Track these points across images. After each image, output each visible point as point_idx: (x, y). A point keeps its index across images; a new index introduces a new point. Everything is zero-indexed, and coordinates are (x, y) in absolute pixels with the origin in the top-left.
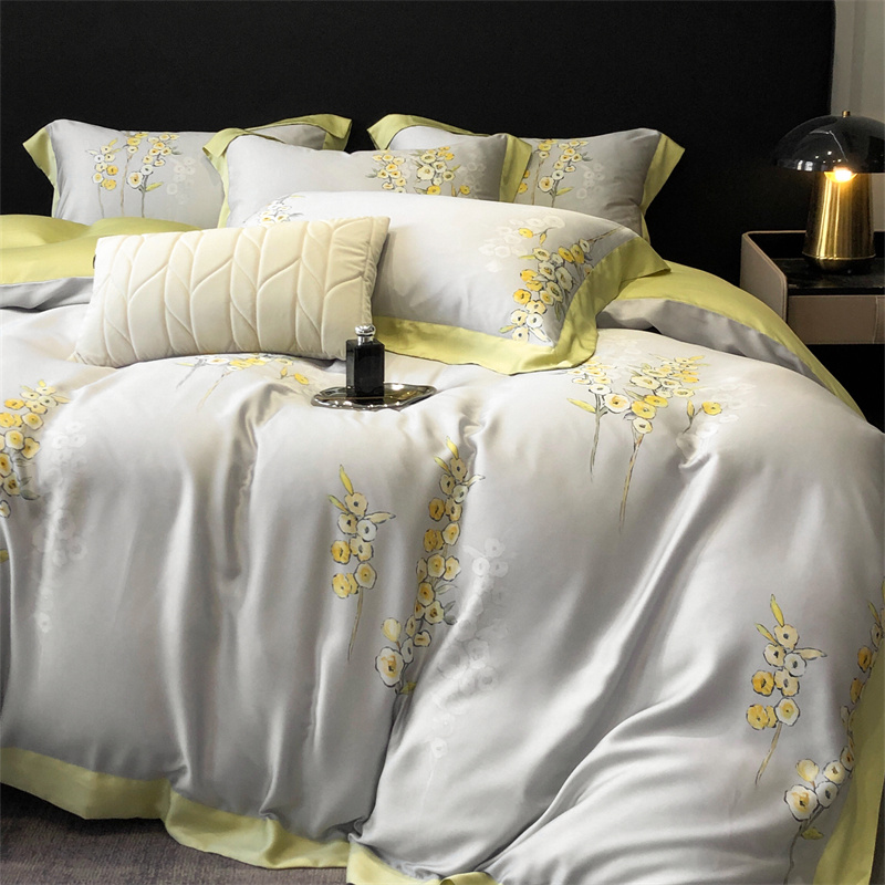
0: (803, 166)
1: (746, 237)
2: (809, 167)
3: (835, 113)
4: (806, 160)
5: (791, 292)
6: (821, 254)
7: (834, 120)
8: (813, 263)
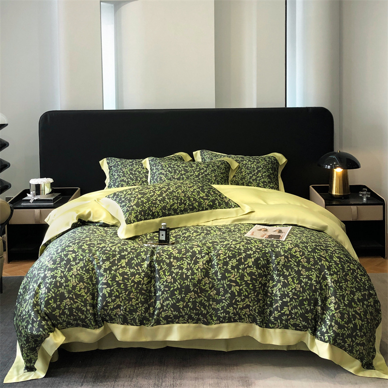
0: (327, 167)
1: (311, 186)
2: (329, 167)
3: (336, 150)
4: (328, 165)
5: (326, 205)
6: (334, 193)
7: (335, 153)
8: (332, 195)
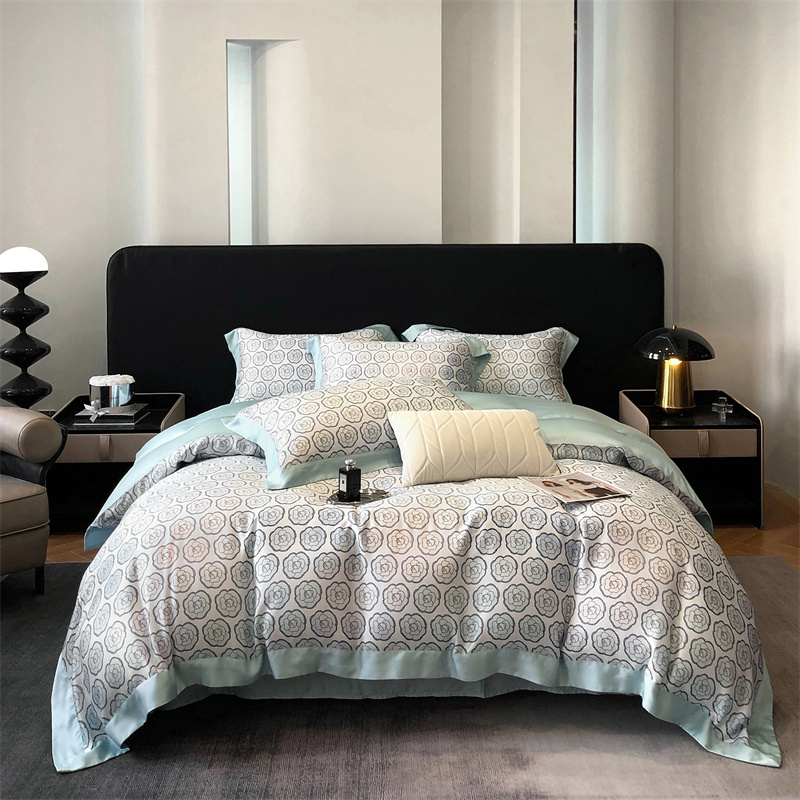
0: (653, 356)
1: (621, 393)
2: (656, 356)
3: (667, 326)
4: (654, 353)
5: (651, 428)
6: (665, 405)
7: (667, 330)
